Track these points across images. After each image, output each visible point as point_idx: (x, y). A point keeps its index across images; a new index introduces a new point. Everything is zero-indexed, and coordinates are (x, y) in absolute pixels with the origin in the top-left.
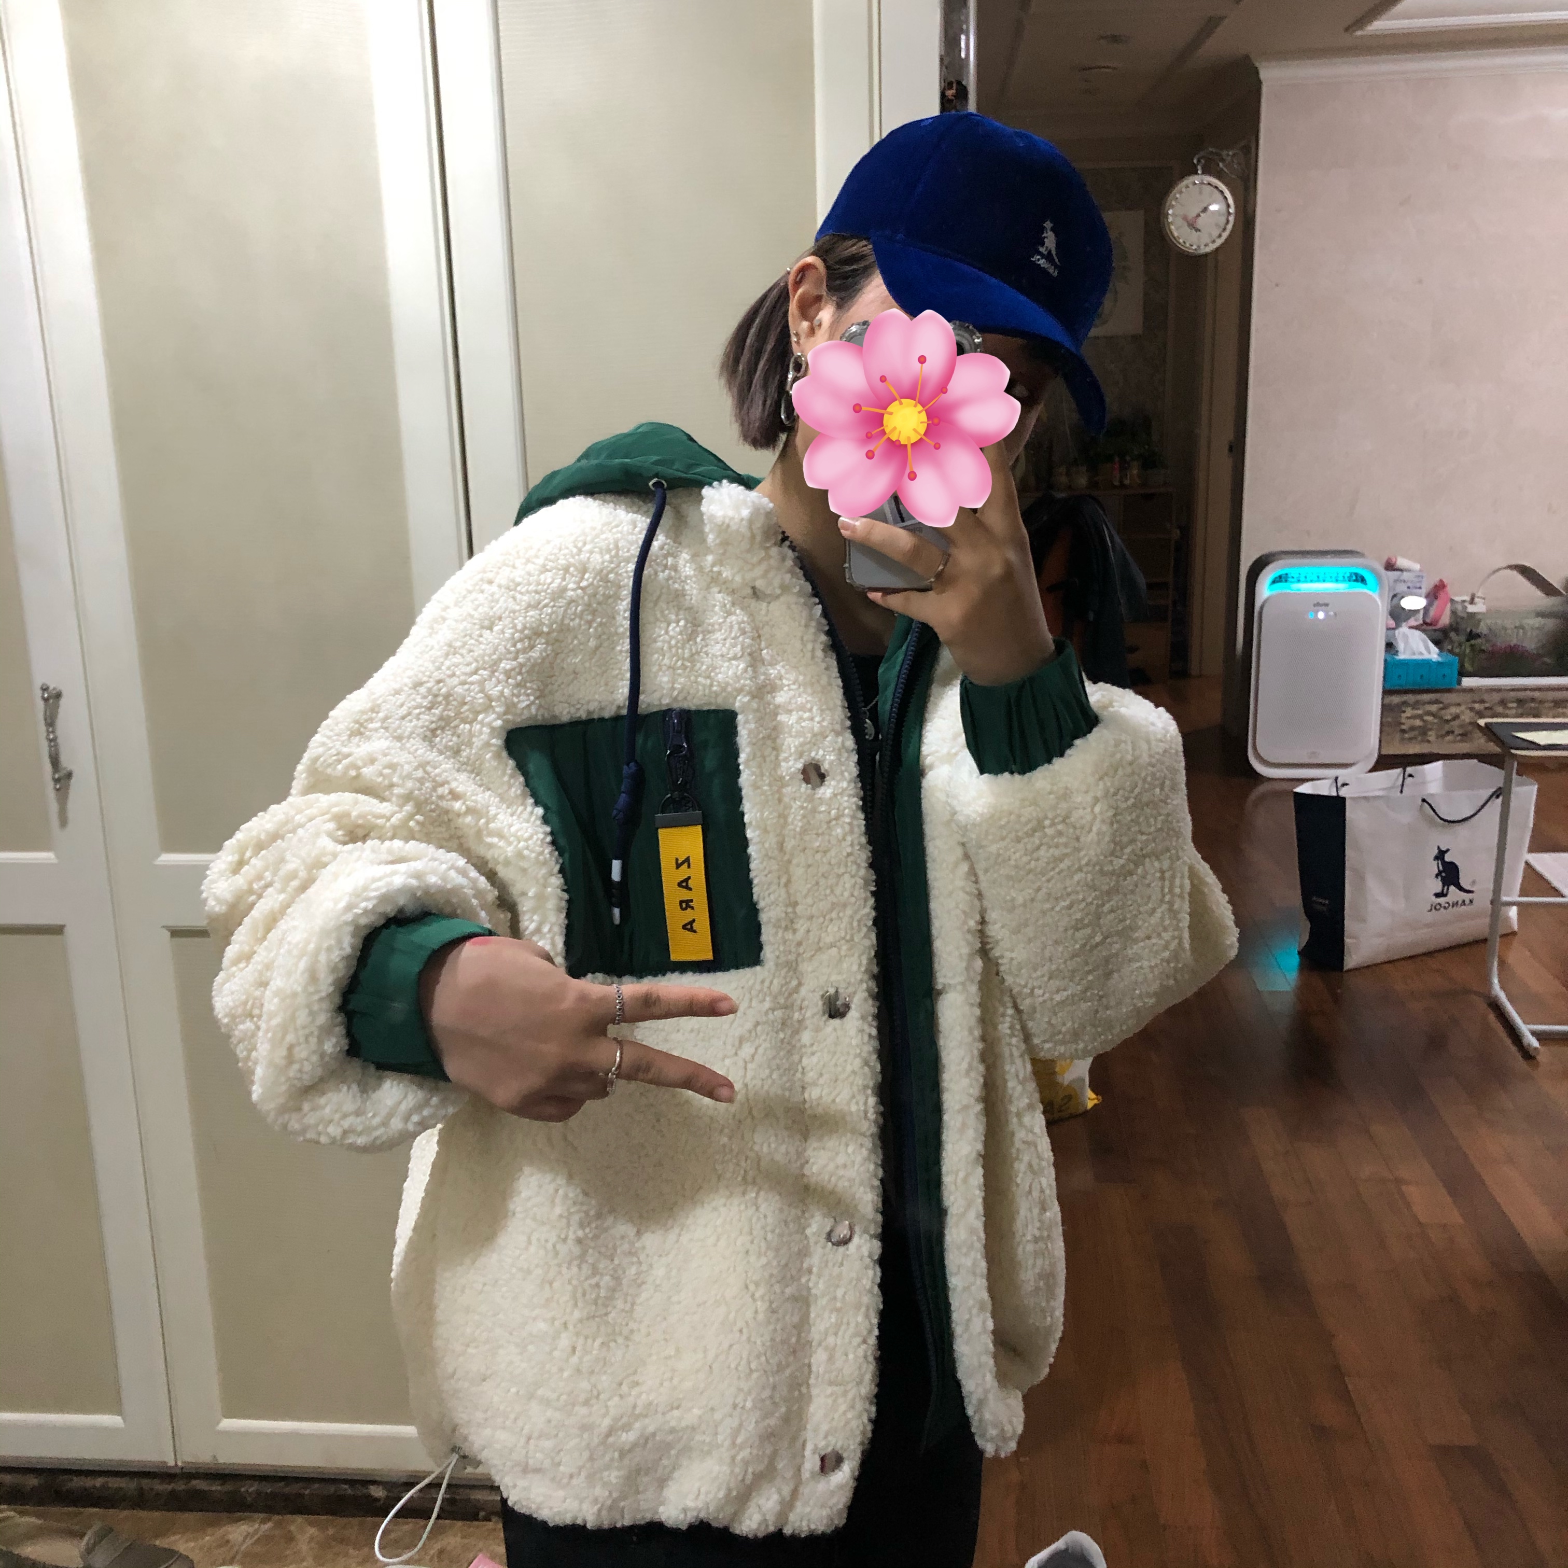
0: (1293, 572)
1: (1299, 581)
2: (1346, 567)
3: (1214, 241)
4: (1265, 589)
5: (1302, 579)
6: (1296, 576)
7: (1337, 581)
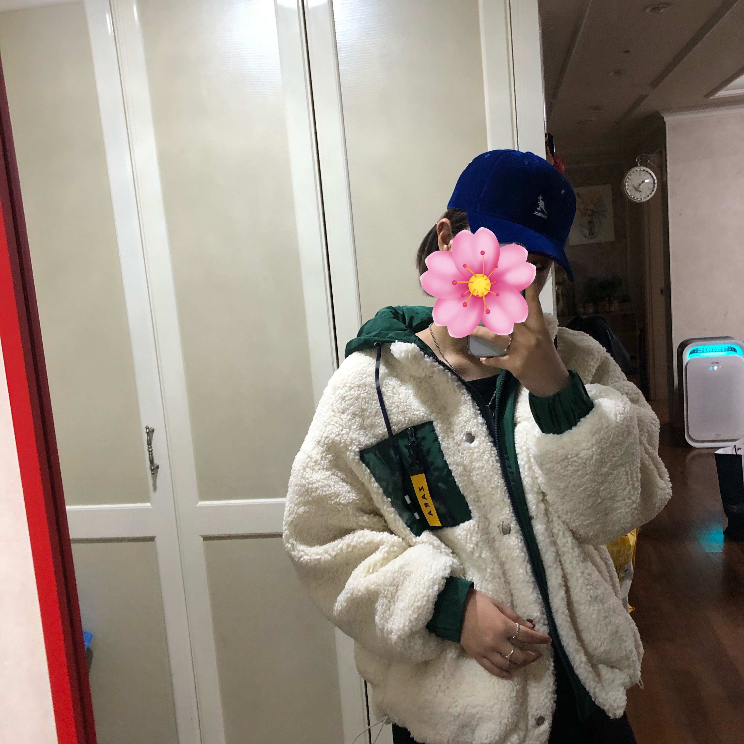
0: (700, 348)
1: (703, 352)
2: (726, 345)
3: (648, 196)
4: (687, 357)
5: (705, 351)
6: (702, 349)
7: (722, 351)
